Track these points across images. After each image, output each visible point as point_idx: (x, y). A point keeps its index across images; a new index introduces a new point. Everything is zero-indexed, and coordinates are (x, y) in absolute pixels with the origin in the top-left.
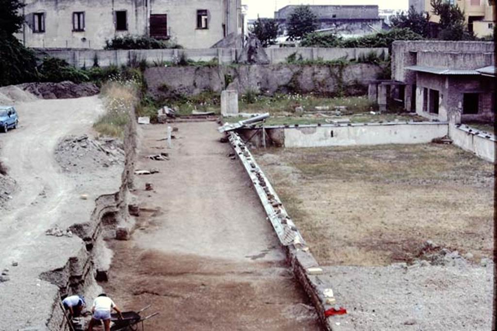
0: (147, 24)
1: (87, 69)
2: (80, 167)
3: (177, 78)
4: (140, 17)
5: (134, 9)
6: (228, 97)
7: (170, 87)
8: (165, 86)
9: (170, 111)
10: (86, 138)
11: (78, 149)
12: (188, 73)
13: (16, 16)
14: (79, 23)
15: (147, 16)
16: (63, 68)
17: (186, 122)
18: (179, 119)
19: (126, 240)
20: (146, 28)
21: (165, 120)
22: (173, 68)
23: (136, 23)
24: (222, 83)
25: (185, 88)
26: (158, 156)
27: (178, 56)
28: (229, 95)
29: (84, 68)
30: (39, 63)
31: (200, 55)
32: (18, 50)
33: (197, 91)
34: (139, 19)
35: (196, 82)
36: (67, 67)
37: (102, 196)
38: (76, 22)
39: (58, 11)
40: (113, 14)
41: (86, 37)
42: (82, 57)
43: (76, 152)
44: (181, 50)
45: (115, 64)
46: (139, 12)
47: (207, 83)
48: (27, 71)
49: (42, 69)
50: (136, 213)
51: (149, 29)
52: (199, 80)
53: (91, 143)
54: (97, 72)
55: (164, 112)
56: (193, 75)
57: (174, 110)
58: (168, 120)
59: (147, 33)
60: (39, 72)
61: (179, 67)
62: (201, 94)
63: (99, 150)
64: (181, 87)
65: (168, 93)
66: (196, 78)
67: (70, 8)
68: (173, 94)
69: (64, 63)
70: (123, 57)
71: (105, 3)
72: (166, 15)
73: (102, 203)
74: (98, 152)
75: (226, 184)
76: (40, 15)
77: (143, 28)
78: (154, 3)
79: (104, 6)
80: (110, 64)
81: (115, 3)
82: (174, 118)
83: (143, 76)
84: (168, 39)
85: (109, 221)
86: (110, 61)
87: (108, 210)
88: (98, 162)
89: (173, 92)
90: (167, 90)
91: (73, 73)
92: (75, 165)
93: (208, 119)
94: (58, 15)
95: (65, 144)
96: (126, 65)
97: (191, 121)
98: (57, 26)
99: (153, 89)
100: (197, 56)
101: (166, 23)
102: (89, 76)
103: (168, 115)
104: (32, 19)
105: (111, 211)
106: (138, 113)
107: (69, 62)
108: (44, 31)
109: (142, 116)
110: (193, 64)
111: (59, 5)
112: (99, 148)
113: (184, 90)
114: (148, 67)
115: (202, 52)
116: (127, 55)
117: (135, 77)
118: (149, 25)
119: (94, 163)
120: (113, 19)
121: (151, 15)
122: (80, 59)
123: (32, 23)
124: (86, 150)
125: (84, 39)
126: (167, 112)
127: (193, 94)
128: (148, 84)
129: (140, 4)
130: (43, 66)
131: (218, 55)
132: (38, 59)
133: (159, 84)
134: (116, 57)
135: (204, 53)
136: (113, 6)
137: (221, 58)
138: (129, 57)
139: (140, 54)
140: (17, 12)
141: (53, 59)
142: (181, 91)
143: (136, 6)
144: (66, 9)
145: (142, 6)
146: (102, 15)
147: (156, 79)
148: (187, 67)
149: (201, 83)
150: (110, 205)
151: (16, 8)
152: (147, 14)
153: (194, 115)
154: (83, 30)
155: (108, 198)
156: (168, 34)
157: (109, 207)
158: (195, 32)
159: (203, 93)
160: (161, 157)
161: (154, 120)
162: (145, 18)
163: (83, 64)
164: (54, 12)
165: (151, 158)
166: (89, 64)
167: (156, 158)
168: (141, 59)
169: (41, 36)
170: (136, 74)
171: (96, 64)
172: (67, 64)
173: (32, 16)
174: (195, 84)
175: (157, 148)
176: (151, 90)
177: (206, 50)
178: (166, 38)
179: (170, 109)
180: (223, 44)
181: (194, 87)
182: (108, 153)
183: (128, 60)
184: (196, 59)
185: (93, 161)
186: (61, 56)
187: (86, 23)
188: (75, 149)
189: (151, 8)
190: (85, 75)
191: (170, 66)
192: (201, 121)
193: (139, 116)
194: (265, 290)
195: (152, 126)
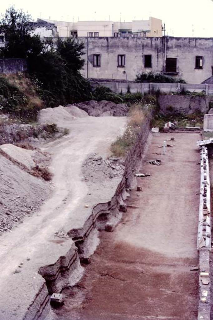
0: (164, 64)
1: (123, 94)
2: (95, 178)
3: (179, 102)
4: (160, 59)
5: (156, 54)
6: (208, 118)
7: (174, 108)
8: (171, 107)
9: (172, 125)
10: (101, 159)
11: (95, 165)
12: (186, 99)
13: (79, 60)
14: (121, 62)
15: (164, 59)
16: (108, 93)
17: (181, 132)
18: (177, 131)
19: (111, 232)
20: (164, 66)
21: (168, 131)
22: (177, 96)
23: (157, 63)
24: (207, 107)
25: (183, 110)
26: (154, 162)
27: (181, 88)
28: (209, 117)
29: (121, 94)
30: (93, 90)
31: (194, 88)
32: (80, 81)
33: (191, 112)
34: (159, 61)
35: (191, 106)
36: (110, 93)
37: (99, 204)
38: (120, 61)
39: (109, 54)
40: (143, 56)
41: (126, 71)
42: (120, 87)
43: (94, 167)
44: (182, 84)
45: (140, 92)
46: (159, 56)
47: (198, 106)
48: (85, 95)
49: (95, 94)
50: (124, 210)
51: (165, 67)
52: (193, 105)
53: (103, 162)
54: (129, 97)
55: (168, 125)
56: (189, 101)
57: (175, 124)
58: (170, 131)
59: (164, 70)
60: (93, 95)
61: (180, 95)
62: (193, 113)
63: (108, 167)
64: (181, 109)
65: (173, 112)
66: (190, 104)
67: (116, 52)
68: (175, 113)
69: (109, 90)
70: (145, 88)
71: (138, 50)
72: (176, 59)
73: (99, 208)
74: (107, 168)
75: (188, 189)
76: (98, 56)
77: (161, 67)
78: (169, 50)
79: (137, 52)
80: (138, 92)
81: (144, 50)
82: (174, 130)
83: (157, 100)
84: (177, 74)
85: (103, 219)
86: (137, 90)
87: (102, 212)
88: (107, 175)
89: (175, 111)
90: (172, 110)
91: (114, 97)
92: (92, 176)
93: (195, 131)
94: (109, 56)
95: (88, 161)
96: (147, 92)
97: (184, 133)
98: (108, 63)
99: (163, 109)
100: (192, 88)
101: (176, 64)
102: (123, 99)
103: (170, 128)
104: (92, 58)
105: (104, 213)
106: (152, 125)
107: (112, 89)
108: (100, 66)
109: (154, 127)
110: (190, 94)
111: (110, 50)
112: (108, 165)
113: (182, 111)
114: (161, 95)
115: (195, 86)
116: (148, 86)
117: (152, 102)
118: (165, 65)
119: (104, 176)
120: (143, 60)
121: (167, 58)
122: (119, 88)
123: (92, 60)
124: (100, 166)
125: (124, 72)
126: (170, 126)
127: (189, 113)
128: (160, 105)
129: (160, 51)
130: (95, 91)
131: (205, 89)
132: (93, 87)
133: (167, 106)
134: (141, 87)
135: (197, 87)
136: (143, 52)
137: (208, 91)
138: (150, 88)
139: (156, 86)
140: (80, 58)
141: (102, 87)
142: (181, 111)
143: (158, 53)
144: (114, 53)
145: (161, 53)
146: (136, 57)
147: (166, 103)
148: (185, 96)
149: (194, 107)
150: (104, 209)
151: (79, 55)
152: (164, 58)
153: (187, 129)
154: (124, 67)
155: (103, 205)
156: (177, 71)
157: (103, 210)
158: (194, 70)
159: (194, 113)
160: (156, 162)
161: (162, 130)
162: (163, 60)
163: (121, 90)
164: (106, 54)
165: (150, 162)
166: (125, 91)
167: (153, 163)
168: (157, 89)
169: (98, 69)
170: (153, 99)
171: (129, 92)
172: (111, 91)
173: (92, 56)
174: (190, 107)
175: (157, 154)
176: (162, 110)
177: (198, 85)
178: (176, 73)
179: (172, 124)
180: (210, 80)
181: (189, 109)
182: (113, 169)
183: (149, 89)
184: (192, 91)
185: (103, 174)
186: (107, 85)
187: (126, 62)
188: (93, 165)
189: (167, 54)
190: (121, 99)
191: (175, 95)
192: (190, 133)
193: (152, 127)
194: (177, 281)
195: (159, 134)
